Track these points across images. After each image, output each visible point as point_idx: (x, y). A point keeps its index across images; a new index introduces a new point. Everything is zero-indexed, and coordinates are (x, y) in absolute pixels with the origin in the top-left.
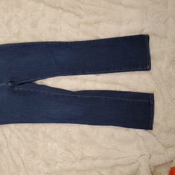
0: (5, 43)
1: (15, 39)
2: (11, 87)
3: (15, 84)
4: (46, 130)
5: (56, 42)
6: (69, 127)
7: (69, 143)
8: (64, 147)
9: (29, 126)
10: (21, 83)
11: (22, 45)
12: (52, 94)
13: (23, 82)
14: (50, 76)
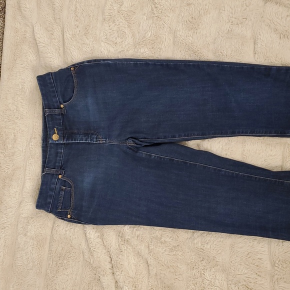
0: (120, 57)
1: (146, 50)
2: (130, 149)
3: (142, 143)
4: (205, 246)
5: (242, 63)
6: (256, 242)
7: (256, 276)
8: (244, 283)
9: (164, 233)
10: (155, 142)
11: (162, 65)
12: (223, 173)
13: (159, 141)
14: (222, 133)
